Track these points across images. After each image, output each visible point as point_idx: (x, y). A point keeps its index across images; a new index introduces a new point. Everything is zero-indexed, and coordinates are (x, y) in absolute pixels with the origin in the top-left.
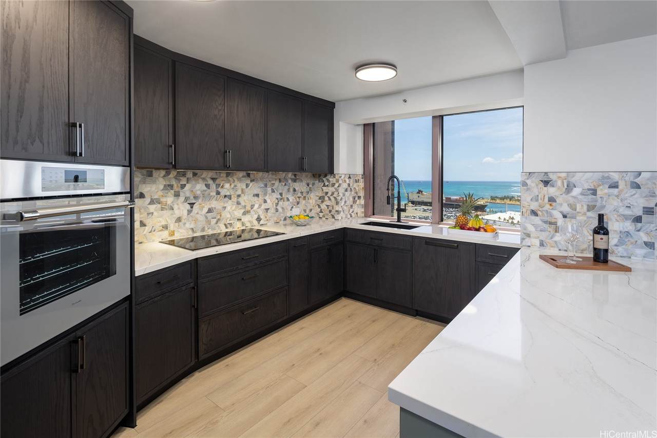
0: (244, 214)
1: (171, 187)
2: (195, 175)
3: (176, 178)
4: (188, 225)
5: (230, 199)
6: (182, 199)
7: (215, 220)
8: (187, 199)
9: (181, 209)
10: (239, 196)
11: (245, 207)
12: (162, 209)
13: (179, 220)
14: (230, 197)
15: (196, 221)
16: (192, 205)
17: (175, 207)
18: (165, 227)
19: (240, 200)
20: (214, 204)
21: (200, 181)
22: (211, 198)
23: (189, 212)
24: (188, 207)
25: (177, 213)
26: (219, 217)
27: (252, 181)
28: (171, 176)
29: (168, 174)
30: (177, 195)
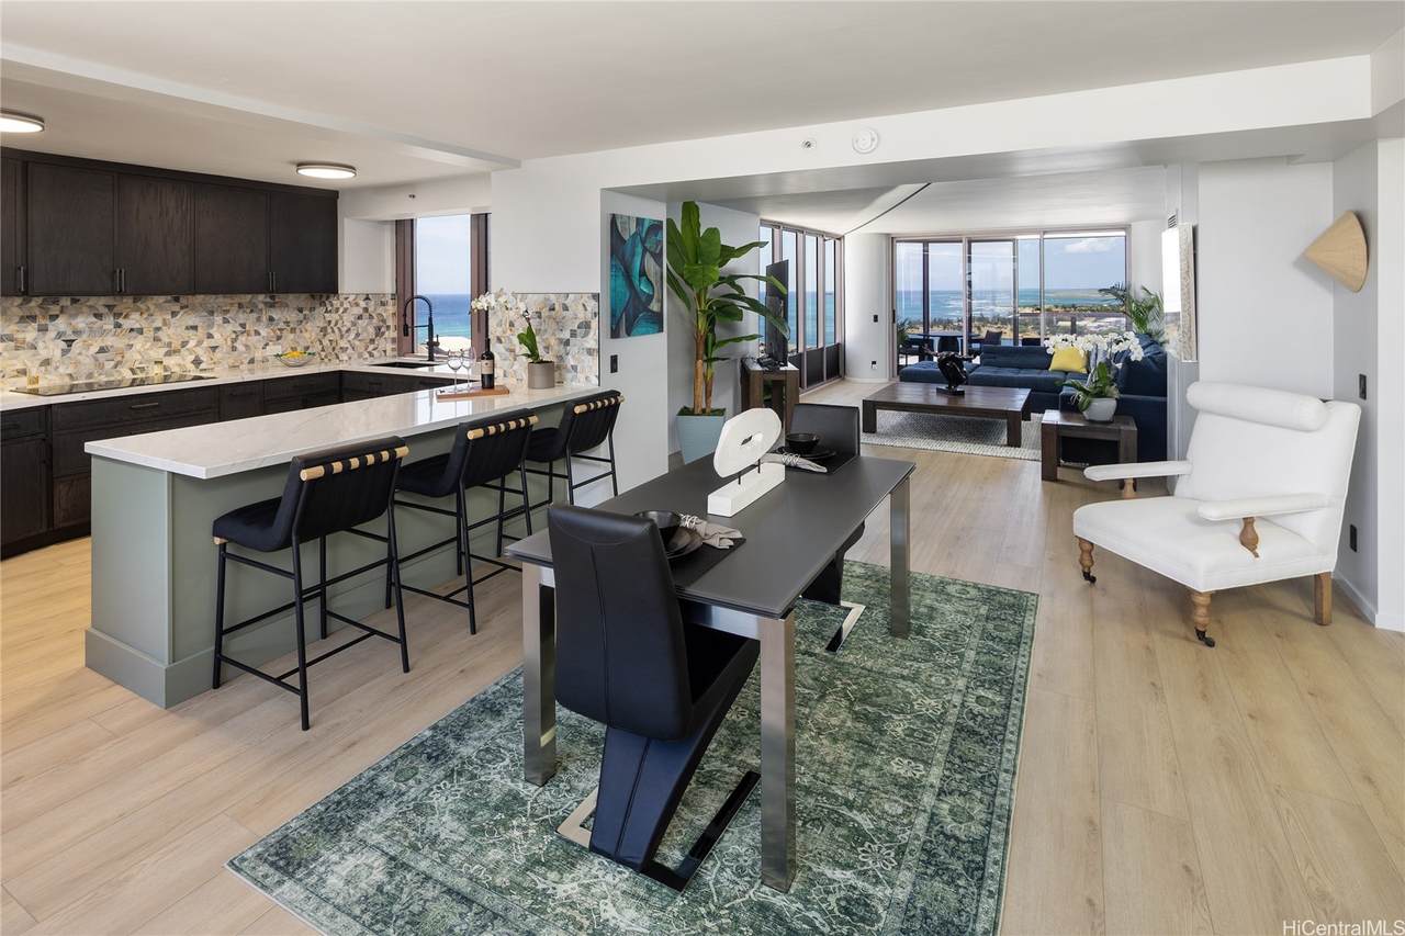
0: (168, 354)
1: (33, 318)
2: (74, 301)
3: (40, 306)
4: (61, 370)
5: (142, 333)
6: (52, 334)
7: (112, 363)
8: (59, 335)
9: (51, 347)
10: (158, 329)
11: (169, 344)
12: (17, 348)
13: (46, 362)
14: (141, 331)
15: (77, 363)
16: (70, 342)
17: (40, 345)
18: (23, 372)
19: (160, 334)
20: (109, 341)
21: (85, 309)
22: (103, 333)
23: (65, 352)
24: (64, 345)
25: (43, 353)
26: (119, 358)
27: (182, 308)
28: (33, 304)
29: (27, 301)
30: (43, 329)
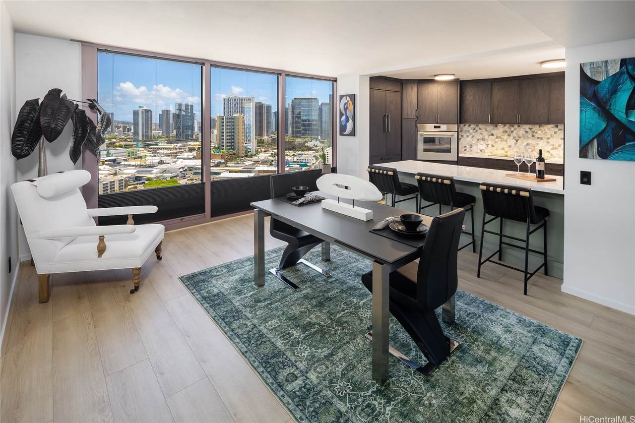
0: (552, 149)
1: (506, 132)
2: (519, 126)
3: (509, 128)
4: (514, 150)
5: (542, 139)
6: (512, 137)
7: (531, 150)
8: (514, 138)
9: (511, 142)
10: (548, 138)
11: (553, 145)
12: (502, 141)
13: (510, 146)
14: (541, 139)
15: (519, 148)
16: (517, 140)
17: (508, 141)
18: (503, 149)
19: (549, 140)
20: (530, 141)
21: (522, 129)
22: (528, 138)
23: (515, 144)
24: (515, 141)
25: (509, 143)
26: (533, 148)
27: (559, 130)
28: (506, 127)
29: (505, 126)
30: (509, 135)
